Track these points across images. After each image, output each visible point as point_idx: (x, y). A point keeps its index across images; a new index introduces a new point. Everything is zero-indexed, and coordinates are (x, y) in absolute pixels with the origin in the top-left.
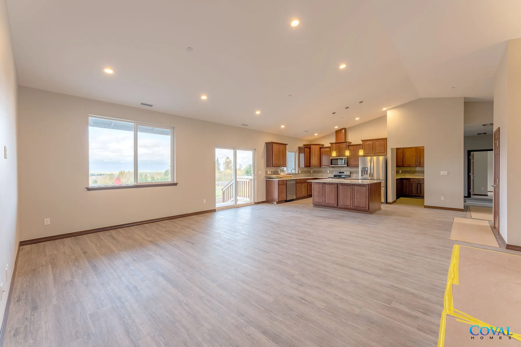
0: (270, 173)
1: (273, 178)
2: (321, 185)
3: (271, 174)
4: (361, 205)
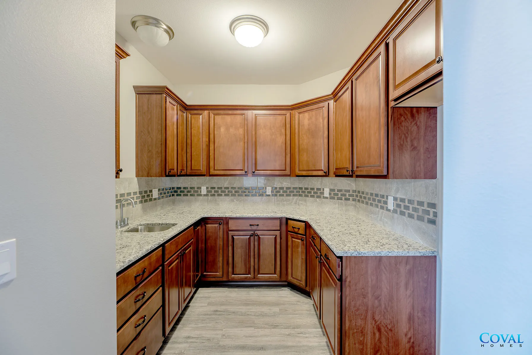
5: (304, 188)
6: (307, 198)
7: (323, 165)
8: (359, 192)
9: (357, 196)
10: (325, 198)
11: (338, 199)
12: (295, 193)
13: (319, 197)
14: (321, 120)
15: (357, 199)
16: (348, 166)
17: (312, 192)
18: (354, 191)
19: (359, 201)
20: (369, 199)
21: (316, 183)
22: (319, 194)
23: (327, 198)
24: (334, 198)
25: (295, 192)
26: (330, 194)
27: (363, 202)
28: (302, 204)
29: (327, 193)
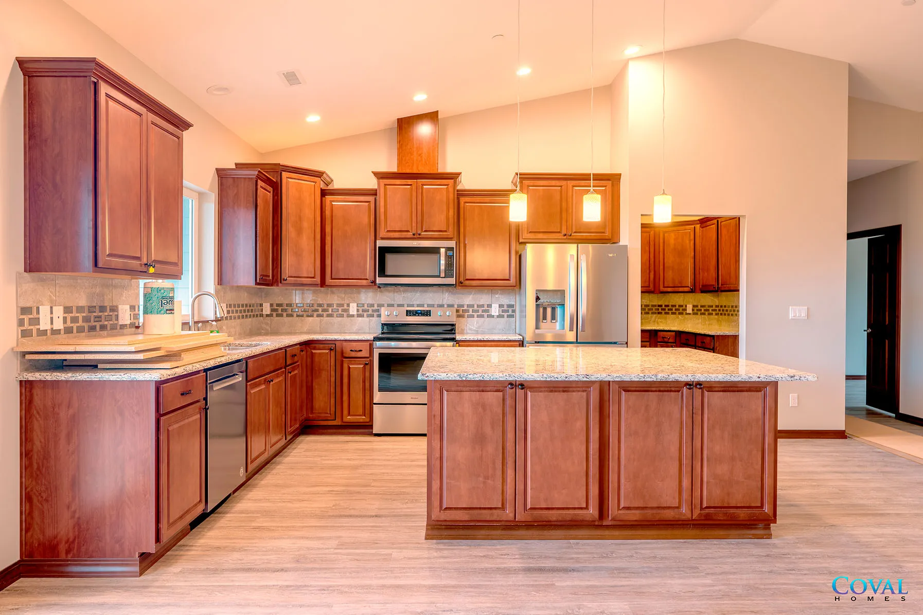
0: (59, 325)
1: (93, 366)
2: (492, 398)
3: (68, 331)
4: (737, 498)
5: (664, 306)
6: (667, 315)
7: (689, 282)
8: (721, 306)
9: (719, 310)
10: (687, 314)
11: (702, 314)
12: (654, 311)
13: (682, 314)
14: (688, 242)
15: (720, 313)
16: (714, 283)
17: (674, 309)
18: (717, 306)
19: (721, 314)
20: (731, 311)
21: (677, 299)
22: (681, 311)
23: (690, 314)
24: (697, 314)
25: (654, 309)
26: (693, 310)
27: (725, 314)
28: (661, 322)
29: (689, 309)
